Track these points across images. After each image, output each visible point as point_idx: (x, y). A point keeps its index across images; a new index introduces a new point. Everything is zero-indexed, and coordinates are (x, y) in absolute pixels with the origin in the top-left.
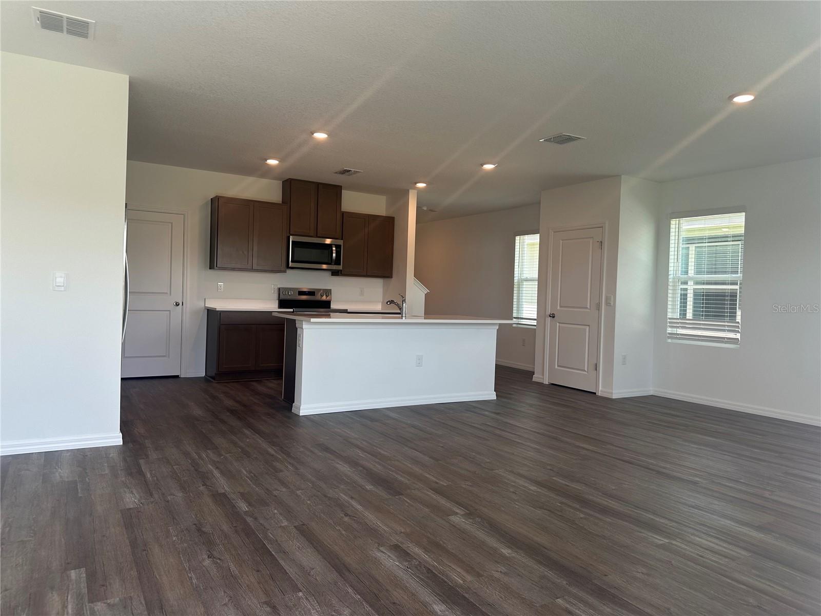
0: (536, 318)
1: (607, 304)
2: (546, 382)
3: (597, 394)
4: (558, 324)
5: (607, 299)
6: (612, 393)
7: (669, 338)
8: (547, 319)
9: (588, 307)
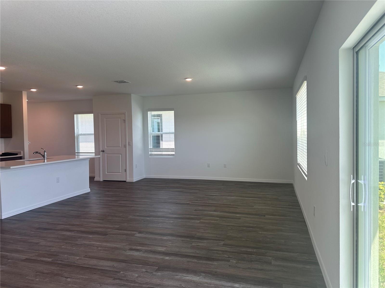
0: (94, 152)
1: (129, 145)
2: (102, 180)
3: (126, 181)
4: (106, 154)
5: (129, 143)
6: (133, 180)
7: (150, 156)
8: (100, 153)
9: (121, 146)
